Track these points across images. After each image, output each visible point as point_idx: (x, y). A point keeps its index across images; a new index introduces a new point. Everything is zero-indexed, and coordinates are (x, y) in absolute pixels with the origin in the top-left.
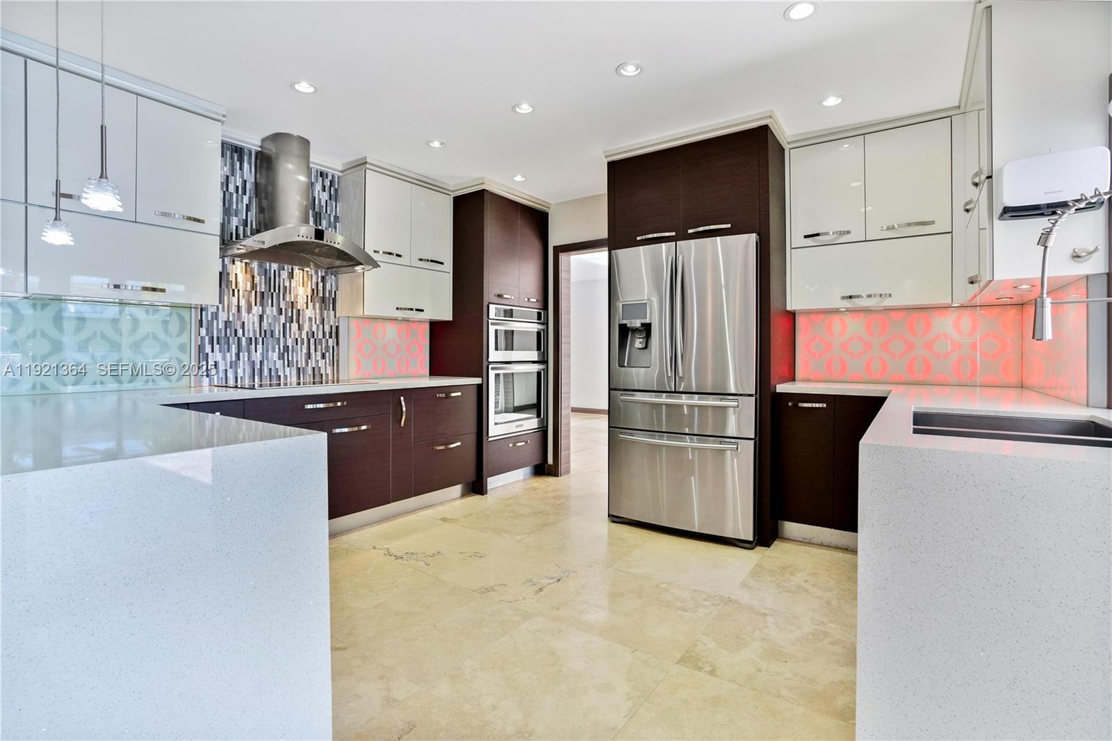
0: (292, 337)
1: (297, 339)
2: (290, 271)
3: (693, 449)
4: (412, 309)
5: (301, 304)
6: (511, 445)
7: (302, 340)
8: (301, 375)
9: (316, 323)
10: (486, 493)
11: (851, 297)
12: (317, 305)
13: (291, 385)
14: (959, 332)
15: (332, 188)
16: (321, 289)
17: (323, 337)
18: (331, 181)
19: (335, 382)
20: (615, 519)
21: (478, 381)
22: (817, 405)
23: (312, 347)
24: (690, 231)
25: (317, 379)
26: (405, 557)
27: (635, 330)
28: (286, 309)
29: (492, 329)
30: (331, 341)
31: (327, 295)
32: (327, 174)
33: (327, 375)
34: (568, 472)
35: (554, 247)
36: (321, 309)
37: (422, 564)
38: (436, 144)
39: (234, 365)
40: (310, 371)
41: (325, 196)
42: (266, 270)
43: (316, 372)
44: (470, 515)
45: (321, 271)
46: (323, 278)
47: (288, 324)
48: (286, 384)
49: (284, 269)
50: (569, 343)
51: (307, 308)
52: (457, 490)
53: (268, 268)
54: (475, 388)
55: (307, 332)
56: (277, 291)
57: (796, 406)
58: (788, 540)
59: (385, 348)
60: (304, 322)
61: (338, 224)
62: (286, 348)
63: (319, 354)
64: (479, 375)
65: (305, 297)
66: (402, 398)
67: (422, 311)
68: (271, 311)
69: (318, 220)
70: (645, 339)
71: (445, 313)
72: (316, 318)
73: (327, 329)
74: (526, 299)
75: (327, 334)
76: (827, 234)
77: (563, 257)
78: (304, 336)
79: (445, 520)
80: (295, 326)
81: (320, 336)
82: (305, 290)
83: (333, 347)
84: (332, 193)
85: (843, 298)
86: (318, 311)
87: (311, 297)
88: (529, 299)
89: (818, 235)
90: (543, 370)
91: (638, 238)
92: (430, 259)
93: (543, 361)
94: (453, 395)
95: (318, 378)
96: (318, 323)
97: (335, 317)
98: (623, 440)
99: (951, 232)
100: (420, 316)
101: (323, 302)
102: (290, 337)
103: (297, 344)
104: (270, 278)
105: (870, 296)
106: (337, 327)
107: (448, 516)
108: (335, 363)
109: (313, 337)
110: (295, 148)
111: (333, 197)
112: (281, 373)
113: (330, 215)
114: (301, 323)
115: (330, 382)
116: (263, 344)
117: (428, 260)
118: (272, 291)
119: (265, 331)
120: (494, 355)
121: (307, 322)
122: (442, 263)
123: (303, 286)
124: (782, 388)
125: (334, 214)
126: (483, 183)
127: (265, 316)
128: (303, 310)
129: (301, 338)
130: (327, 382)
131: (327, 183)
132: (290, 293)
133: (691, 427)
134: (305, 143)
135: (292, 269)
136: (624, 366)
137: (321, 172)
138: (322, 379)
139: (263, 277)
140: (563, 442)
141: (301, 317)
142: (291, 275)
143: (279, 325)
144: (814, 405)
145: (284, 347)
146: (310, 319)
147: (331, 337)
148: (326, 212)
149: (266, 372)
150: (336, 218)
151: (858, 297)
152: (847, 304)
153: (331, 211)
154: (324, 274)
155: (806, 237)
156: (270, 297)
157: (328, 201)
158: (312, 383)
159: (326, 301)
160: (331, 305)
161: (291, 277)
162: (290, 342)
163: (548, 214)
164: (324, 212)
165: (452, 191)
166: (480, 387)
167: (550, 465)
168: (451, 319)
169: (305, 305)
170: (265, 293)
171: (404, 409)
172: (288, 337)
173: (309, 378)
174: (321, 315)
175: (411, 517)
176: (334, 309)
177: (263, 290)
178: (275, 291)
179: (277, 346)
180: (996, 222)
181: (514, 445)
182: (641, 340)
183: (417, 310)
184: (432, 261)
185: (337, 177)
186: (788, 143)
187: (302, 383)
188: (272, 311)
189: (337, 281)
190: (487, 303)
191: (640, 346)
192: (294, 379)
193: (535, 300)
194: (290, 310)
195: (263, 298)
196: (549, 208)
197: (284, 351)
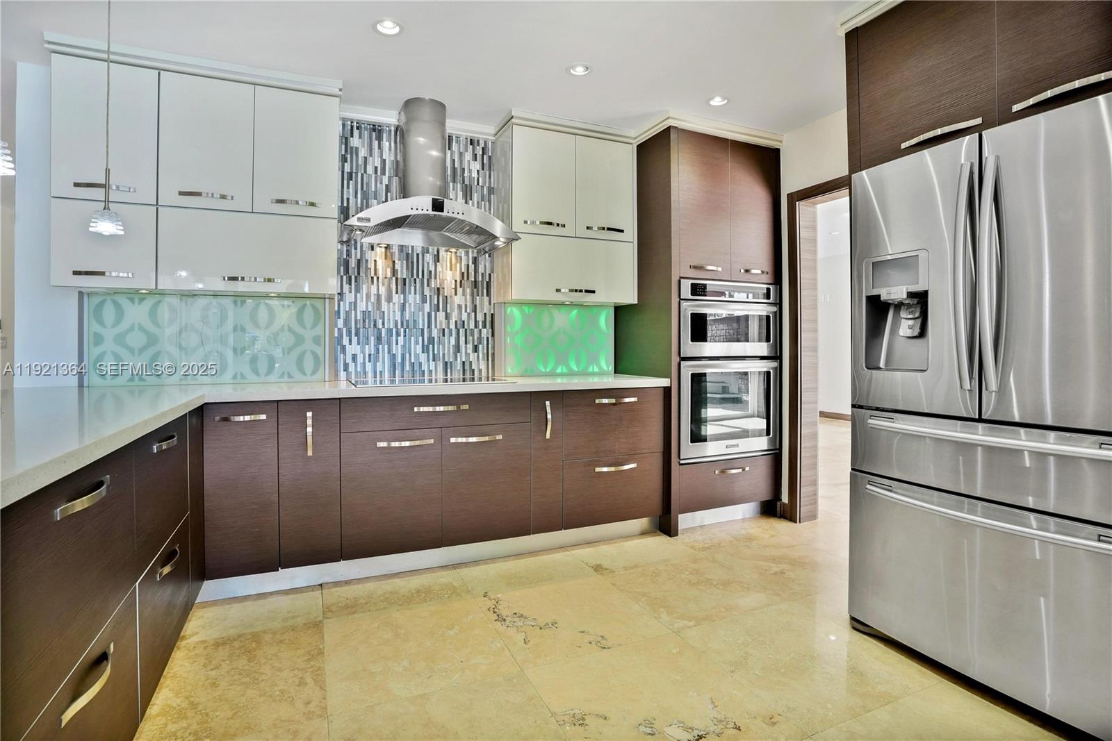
0: (438, 327)
1: (444, 329)
2: (436, 253)
4: (581, 291)
5: (448, 289)
6: (717, 472)
7: (451, 331)
8: (449, 371)
9: (466, 311)
10: (677, 535)
12: (468, 291)
13: (436, 382)
15: (485, 156)
16: (473, 273)
17: (476, 327)
18: (483, 148)
19: (490, 379)
21: (664, 382)
23: (462, 339)
25: (468, 376)
26: (508, 621)
27: (899, 306)
28: (430, 296)
29: (687, 313)
30: (484, 331)
31: (480, 279)
32: (478, 141)
33: (480, 371)
34: (811, 517)
35: (789, 194)
36: (472, 295)
38: (580, 71)
39: (373, 358)
40: (459, 366)
41: (476, 166)
42: (407, 254)
43: (467, 367)
44: (636, 566)
45: (473, 252)
46: (475, 261)
47: (433, 313)
48: (430, 381)
49: (428, 252)
50: (816, 331)
51: (456, 294)
53: (410, 252)
54: (661, 392)
55: (456, 322)
56: (420, 277)
59: (552, 339)
60: (452, 310)
61: (492, 196)
62: (431, 340)
63: (470, 346)
64: (666, 374)
65: (453, 282)
66: (548, 403)
67: (594, 292)
68: (413, 299)
69: (468, 194)
70: (919, 321)
72: (466, 306)
73: (480, 318)
74: (742, 271)
75: (480, 323)
77: (800, 207)
78: (452, 326)
79: (598, 568)
80: (441, 315)
81: (472, 326)
82: (454, 275)
83: (488, 338)
84: (485, 162)
86: (468, 297)
87: (461, 281)
88: (747, 271)
90: (775, 369)
92: (606, 227)
93: (776, 356)
94: (627, 400)
95: (468, 373)
96: (468, 311)
97: (490, 303)
98: (873, 497)
100: (590, 298)
101: (475, 287)
102: (436, 327)
103: (444, 335)
104: (412, 263)
106: (492, 316)
107: (605, 564)
108: (491, 357)
109: (464, 327)
110: (426, 113)
111: (486, 167)
112: (425, 368)
113: (482, 187)
114: (448, 311)
115: (483, 379)
116: (405, 336)
117: (604, 229)
118: (415, 277)
119: (408, 321)
120: (687, 348)
121: (456, 310)
122: (622, 231)
123: (451, 270)
125: (487, 185)
126: (669, 118)
127: (407, 304)
128: (451, 297)
129: (448, 328)
130: (480, 379)
131: (479, 152)
132: (436, 278)
134: (440, 107)
135: (438, 251)
136: (879, 368)
137: (471, 140)
138: (473, 375)
139: (405, 262)
140: (804, 474)
141: (448, 305)
142: (437, 258)
143: (423, 315)
145: (429, 339)
146: (460, 307)
147: (484, 327)
148: (478, 184)
149: (407, 368)
150: (491, 190)
153: (485, 183)
154: (475, 255)
156: (413, 282)
157: (481, 171)
158: (462, 379)
159: (480, 285)
160: (485, 290)
161: (436, 261)
162: (435, 333)
163: (779, 150)
164: (476, 184)
165: (634, 138)
166: (667, 391)
167: (784, 504)
168: (636, 302)
169: (453, 290)
170: (407, 280)
171: (549, 416)
172: (433, 327)
173: (457, 374)
174: (473, 300)
176: (488, 294)
177: (405, 277)
178: (418, 277)
179: (421, 338)
181: (723, 471)
182: (911, 322)
183: (586, 291)
184: (609, 229)
185: (490, 144)
187: (449, 380)
188: (415, 299)
189: (492, 262)
190: (678, 278)
191: (909, 333)
192: (441, 376)
193: (759, 272)
194: (436, 297)
195: (405, 284)
196: (781, 142)
197: (429, 343)
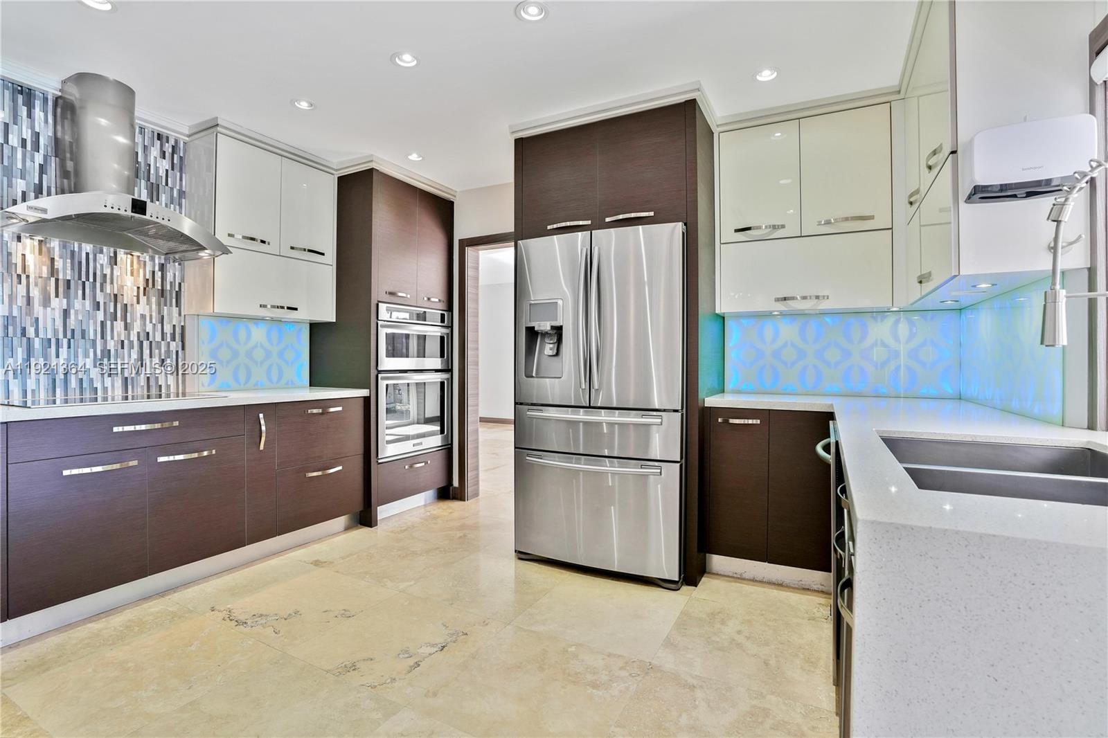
0: (116, 338)
1: (123, 342)
2: (112, 255)
3: (613, 474)
4: (282, 308)
5: (129, 296)
6: (407, 467)
7: (131, 343)
8: (130, 387)
9: (151, 322)
10: (376, 525)
11: (785, 299)
12: (154, 300)
13: (113, 400)
14: (897, 339)
15: (175, 156)
16: (160, 280)
17: (163, 340)
18: (173, 147)
19: (180, 395)
20: (523, 556)
21: (364, 393)
22: (750, 422)
23: (146, 352)
24: (608, 220)
25: (154, 391)
26: (249, 622)
27: (544, 334)
28: (105, 303)
29: (383, 333)
30: (173, 345)
31: (168, 288)
32: (167, 138)
33: (168, 387)
34: (476, 494)
35: (460, 240)
36: (159, 304)
37: (269, 631)
38: (304, 105)
40: (142, 381)
41: (165, 165)
42: (73, 252)
43: (152, 382)
44: (351, 555)
45: (160, 258)
46: (162, 267)
47: (109, 323)
48: (105, 399)
49: (101, 252)
50: (477, 349)
51: (138, 303)
52: (341, 521)
53: (76, 249)
54: (363, 401)
55: (138, 333)
56: (91, 279)
57: (726, 422)
58: (718, 575)
59: (249, 354)
60: (133, 320)
61: (183, 200)
62: (107, 353)
63: (156, 360)
64: (367, 386)
65: (135, 288)
66: (261, 416)
67: (296, 309)
69: (155, 194)
70: (556, 344)
71: (327, 313)
72: (151, 316)
73: (168, 329)
74: (426, 299)
75: (169, 336)
76: (759, 228)
77: (470, 251)
78: (134, 337)
79: (317, 563)
80: (119, 325)
81: (158, 338)
82: (135, 281)
83: (177, 352)
84: (175, 161)
85: (778, 300)
86: (154, 306)
87: (145, 289)
88: (429, 299)
89: (749, 229)
90: (448, 379)
91: (549, 227)
92: (307, 249)
93: (448, 370)
94: (332, 410)
95: (153, 389)
96: (154, 322)
97: (180, 315)
98: (531, 465)
99: (892, 228)
100: (293, 315)
101: (162, 297)
102: (112, 338)
103: (123, 348)
104: (80, 263)
105: (804, 298)
106: (183, 328)
107: (322, 558)
109: (148, 340)
110: (111, 96)
111: (177, 167)
112: (98, 385)
113: (172, 189)
114: (129, 321)
115: (172, 395)
116: (69, 347)
117: (305, 250)
118: (84, 279)
119: (73, 331)
120: (387, 363)
121: (138, 321)
122: (323, 254)
123: (132, 274)
124: (712, 401)
125: (178, 188)
126: (372, 161)
127: (72, 312)
128: (132, 305)
129: (129, 339)
130: (168, 396)
131: (168, 149)
132: (112, 283)
133: (611, 448)
134: (128, 93)
135: (115, 253)
136: (532, 376)
137: (159, 134)
138: (160, 391)
139: (69, 261)
140: (470, 462)
141: (128, 314)
142: (114, 261)
143: (95, 323)
144: (746, 421)
145: (102, 351)
146: (143, 316)
147: (173, 339)
148: (167, 184)
149: (73, 383)
150: (182, 194)
151: (793, 298)
152: (781, 307)
153: (174, 183)
154: (163, 262)
155: (737, 231)
156: (81, 287)
157: (170, 172)
158: (146, 396)
159: (169, 295)
160: (174, 301)
161: (113, 263)
162: (111, 345)
163: (453, 203)
164: (164, 184)
165: (337, 170)
166: (367, 400)
167: (455, 488)
168: (335, 321)
169: (135, 299)
170: (72, 282)
171: (263, 428)
172: (109, 338)
173: (141, 391)
174: (160, 311)
175: (274, 562)
176: (178, 304)
177: (68, 278)
178: (88, 279)
179: (91, 351)
180: (963, 206)
181: (411, 466)
182: (551, 346)
183: (289, 308)
184: (310, 251)
185: (182, 143)
186: (718, 126)
187: (130, 397)
188: (84, 305)
189: (182, 271)
190: (376, 302)
191: (550, 353)
192: (119, 392)
193: (437, 300)
194: (112, 304)
195: (69, 287)
196: (455, 196)
197: (103, 357)
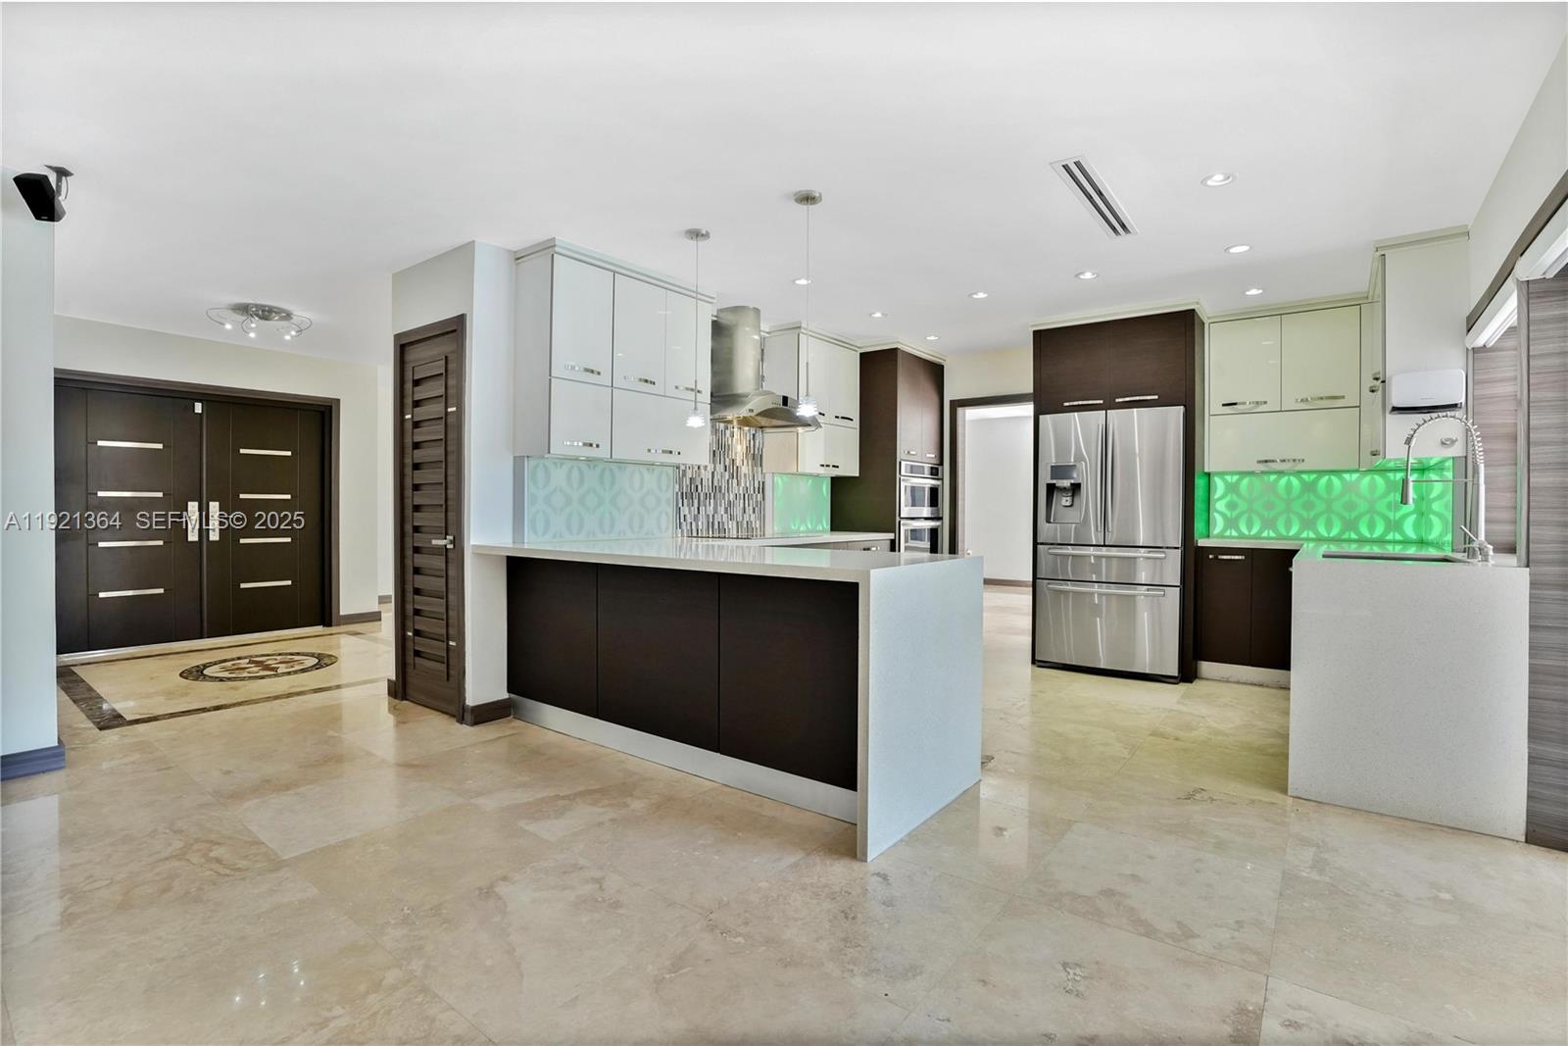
0: (733, 492)
1: (736, 495)
5: (739, 462)
7: (740, 495)
8: (740, 530)
11: (1266, 461)
12: (750, 462)
16: (753, 447)
17: (754, 493)
19: (762, 536)
20: (1040, 664)
21: (891, 536)
22: (1237, 557)
23: (747, 502)
24: (1119, 401)
25: (750, 533)
27: (1064, 490)
28: (729, 466)
29: (903, 485)
30: (759, 496)
31: (757, 452)
33: (757, 528)
35: (951, 401)
36: (752, 465)
38: (878, 315)
39: (696, 519)
40: (745, 526)
43: (749, 526)
45: (753, 430)
46: (754, 436)
47: (731, 481)
49: (729, 428)
51: (743, 465)
53: (718, 428)
54: (888, 542)
55: (743, 488)
56: (723, 449)
57: (1216, 558)
58: (1207, 679)
60: (741, 478)
62: (730, 503)
63: (752, 509)
64: (892, 531)
65: (742, 454)
67: (837, 467)
68: (720, 468)
70: (1071, 498)
71: (851, 468)
72: (749, 475)
73: (756, 486)
75: (757, 489)
76: (1244, 403)
78: (741, 491)
80: (735, 481)
81: (752, 492)
82: (742, 448)
83: (761, 502)
85: (1259, 462)
86: (750, 467)
87: (746, 454)
89: (1235, 404)
90: (939, 527)
91: (1067, 404)
92: (844, 416)
93: (939, 518)
95: (750, 531)
96: (750, 479)
97: (762, 472)
99: (1360, 406)
100: (836, 472)
101: (754, 459)
103: (736, 499)
104: (719, 437)
105: (1284, 461)
106: (763, 483)
108: (762, 518)
109: (747, 493)
112: (726, 528)
114: (739, 479)
115: (758, 535)
116: (715, 499)
118: (720, 450)
119: (716, 487)
120: (905, 511)
121: (743, 478)
122: (852, 420)
123: (740, 444)
124: (1202, 542)
126: (897, 342)
127: (716, 473)
128: (740, 467)
129: (739, 493)
132: (732, 451)
135: (733, 428)
136: (1050, 522)
138: (753, 532)
139: (715, 436)
141: (739, 474)
143: (725, 481)
144: (1233, 557)
145: (728, 502)
146: (745, 475)
147: (759, 492)
149: (716, 527)
151: (1273, 461)
152: (1262, 467)
154: (754, 432)
155: (1224, 405)
156: (720, 454)
158: (747, 537)
159: (756, 458)
160: (759, 462)
161: (732, 435)
162: (732, 497)
163: (943, 367)
165: (859, 348)
166: (893, 541)
168: (858, 475)
169: (742, 462)
172: (731, 492)
174: (753, 470)
176: (761, 465)
179: (723, 501)
182: (1067, 498)
183: (833, 466)
184: (843, 418)
186: (1208, 318)
190: (899, 461)
191: (1066, 504)
192: (735, 532)
193: (933, 456)
194: (732, 467)
196: (945, 361)
197: (728, 506)
